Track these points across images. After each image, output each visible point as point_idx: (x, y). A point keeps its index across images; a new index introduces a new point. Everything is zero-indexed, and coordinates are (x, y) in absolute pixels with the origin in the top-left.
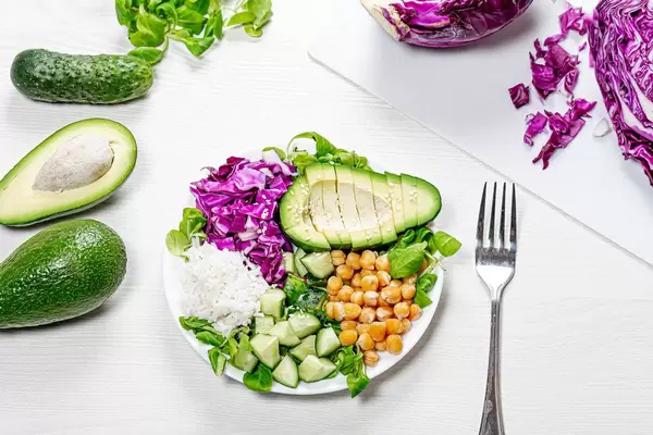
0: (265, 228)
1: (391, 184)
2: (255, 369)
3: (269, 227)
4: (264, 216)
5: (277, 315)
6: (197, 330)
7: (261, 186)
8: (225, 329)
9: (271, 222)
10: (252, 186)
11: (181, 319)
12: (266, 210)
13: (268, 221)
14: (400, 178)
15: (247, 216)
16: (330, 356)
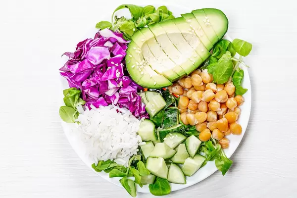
0: (121, 83)
1: (189, 21)
2: (155, 181)
3: (123, 81)
4: (118, 75)
5: (154, 139)
6: (107, 170)
7: (108, 57)
8: (124, 162)
9: (124, 78)
10: (103, 59)
11: (94, 166)
12: (118, 70)
13: (121, 77)
14: (192, 14)
15: (107, 81)
16: (198, 152)
